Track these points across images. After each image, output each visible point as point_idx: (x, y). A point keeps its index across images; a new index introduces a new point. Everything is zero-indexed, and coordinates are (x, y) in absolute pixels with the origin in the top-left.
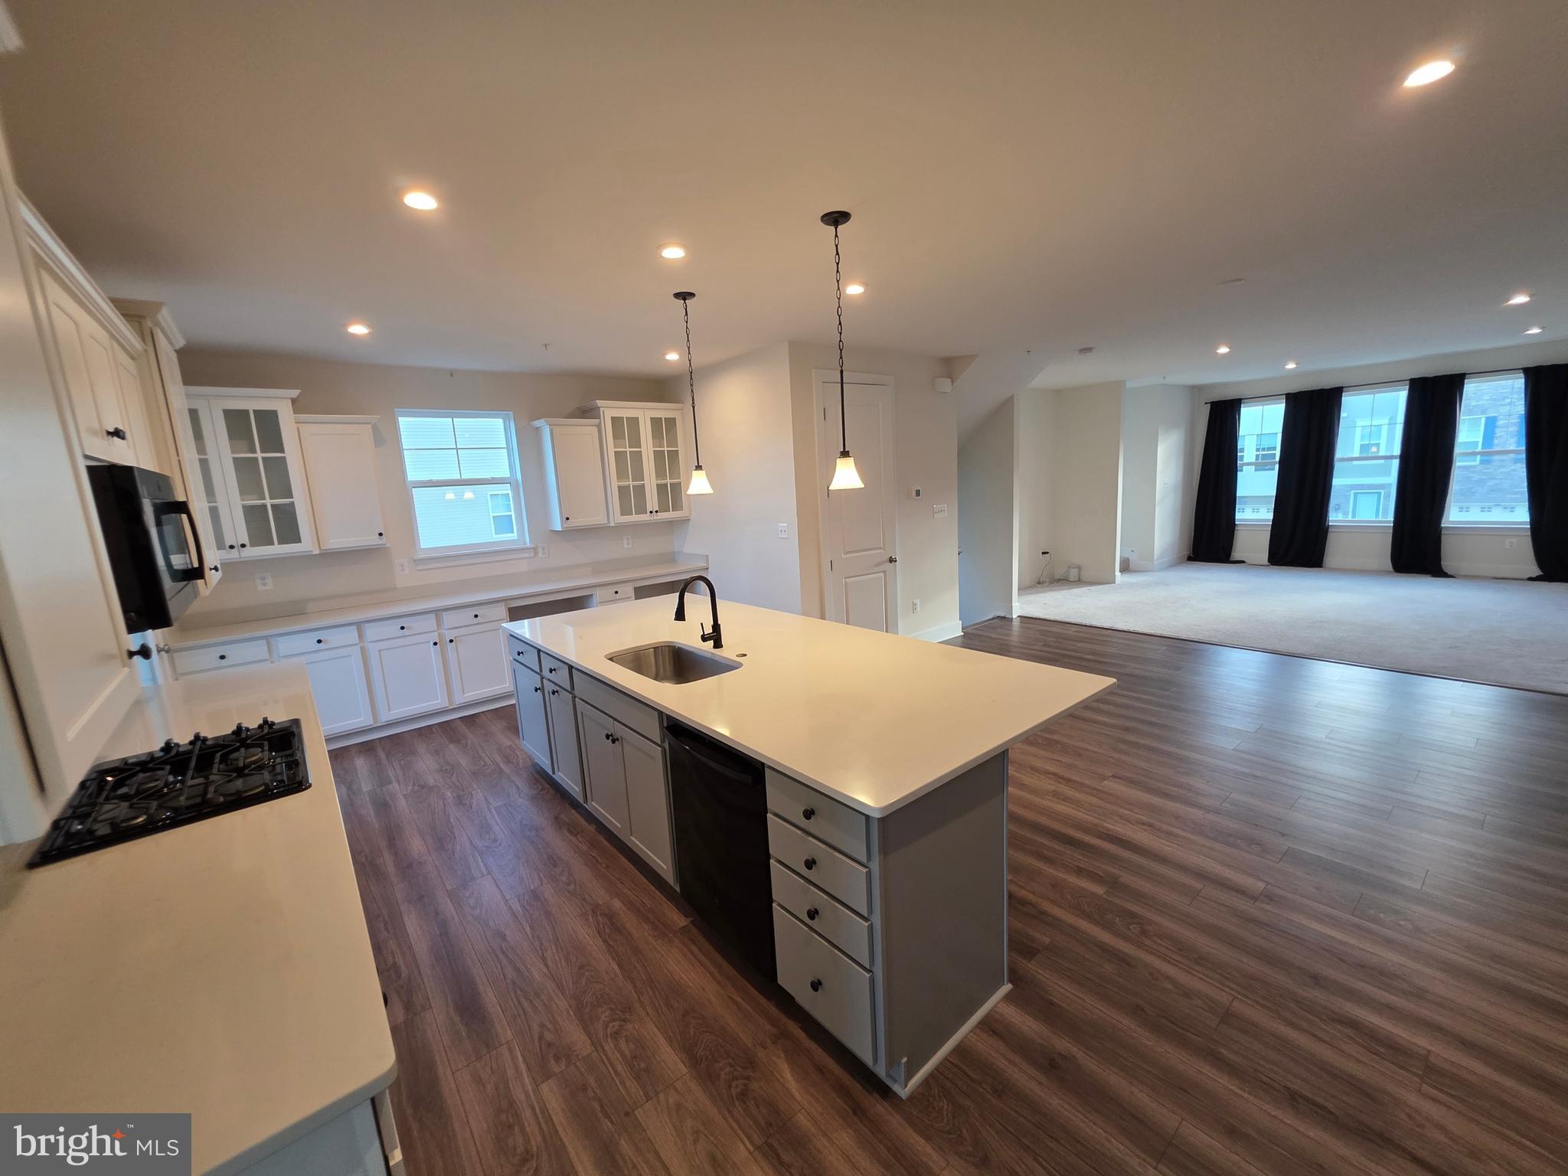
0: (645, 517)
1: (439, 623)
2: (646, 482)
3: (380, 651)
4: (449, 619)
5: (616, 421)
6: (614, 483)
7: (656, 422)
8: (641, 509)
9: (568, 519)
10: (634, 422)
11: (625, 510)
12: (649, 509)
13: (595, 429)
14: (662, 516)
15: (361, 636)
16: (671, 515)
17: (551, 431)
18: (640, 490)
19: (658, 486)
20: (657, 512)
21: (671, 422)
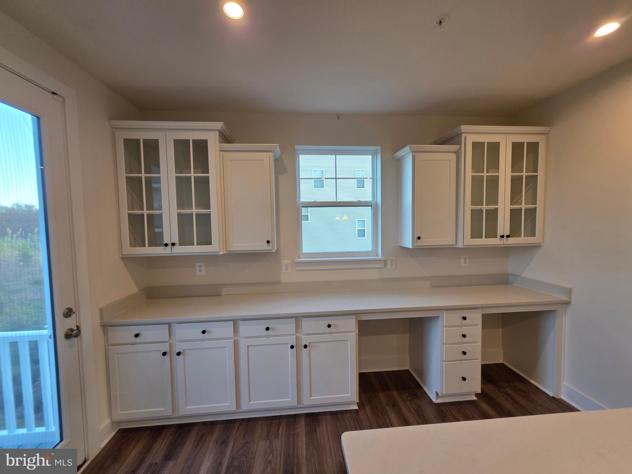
0: (496, 241)
1: (298, 328)
2: (500, 206)
3: (248, 346)
4: (306, 325)
5: (477, 146)
6: (468, 207)
7: (517, 148)
8: (492, 233)
9: (419, 238)
10: (494, 148)
11: (476, 234)
12: (500, 233)
13: (454, 156)
14: (512, 241)
15: (236, 331)
16: (522, 240)
17: (414, 158)
18: (493, 215)
19: (512, 211)
20: (508, 236)
21: (534, 147)
